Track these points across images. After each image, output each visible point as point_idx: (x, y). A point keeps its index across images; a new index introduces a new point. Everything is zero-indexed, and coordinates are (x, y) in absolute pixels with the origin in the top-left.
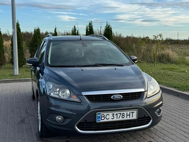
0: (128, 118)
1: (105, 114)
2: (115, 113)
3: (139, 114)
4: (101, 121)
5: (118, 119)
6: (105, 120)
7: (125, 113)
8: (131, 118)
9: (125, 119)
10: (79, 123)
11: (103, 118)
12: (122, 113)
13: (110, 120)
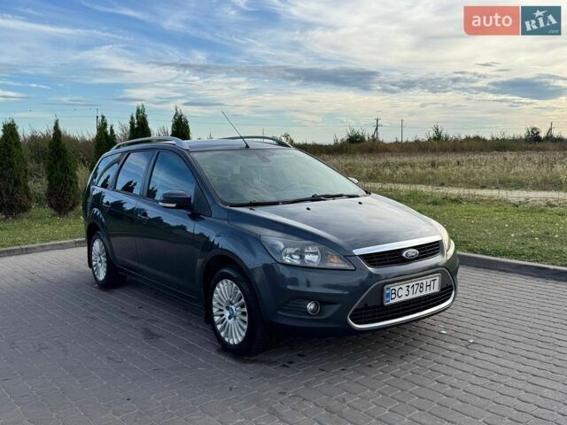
0: (429, 292)
1: (397, 288)
2: (411, 285)
3: (442, 282)
4: (391, 302)
5: (415, 296)
6: (397, 300)
7: (424, 282)
8: (432, 291)
9: (424, 293)
10: (355, 310)
11: (393, 296)
12: (420, 282)
13: (404, 298)
